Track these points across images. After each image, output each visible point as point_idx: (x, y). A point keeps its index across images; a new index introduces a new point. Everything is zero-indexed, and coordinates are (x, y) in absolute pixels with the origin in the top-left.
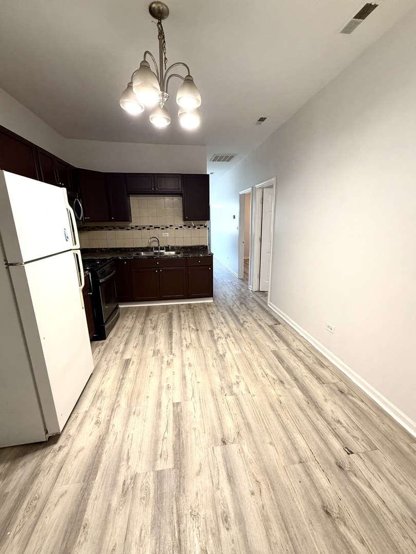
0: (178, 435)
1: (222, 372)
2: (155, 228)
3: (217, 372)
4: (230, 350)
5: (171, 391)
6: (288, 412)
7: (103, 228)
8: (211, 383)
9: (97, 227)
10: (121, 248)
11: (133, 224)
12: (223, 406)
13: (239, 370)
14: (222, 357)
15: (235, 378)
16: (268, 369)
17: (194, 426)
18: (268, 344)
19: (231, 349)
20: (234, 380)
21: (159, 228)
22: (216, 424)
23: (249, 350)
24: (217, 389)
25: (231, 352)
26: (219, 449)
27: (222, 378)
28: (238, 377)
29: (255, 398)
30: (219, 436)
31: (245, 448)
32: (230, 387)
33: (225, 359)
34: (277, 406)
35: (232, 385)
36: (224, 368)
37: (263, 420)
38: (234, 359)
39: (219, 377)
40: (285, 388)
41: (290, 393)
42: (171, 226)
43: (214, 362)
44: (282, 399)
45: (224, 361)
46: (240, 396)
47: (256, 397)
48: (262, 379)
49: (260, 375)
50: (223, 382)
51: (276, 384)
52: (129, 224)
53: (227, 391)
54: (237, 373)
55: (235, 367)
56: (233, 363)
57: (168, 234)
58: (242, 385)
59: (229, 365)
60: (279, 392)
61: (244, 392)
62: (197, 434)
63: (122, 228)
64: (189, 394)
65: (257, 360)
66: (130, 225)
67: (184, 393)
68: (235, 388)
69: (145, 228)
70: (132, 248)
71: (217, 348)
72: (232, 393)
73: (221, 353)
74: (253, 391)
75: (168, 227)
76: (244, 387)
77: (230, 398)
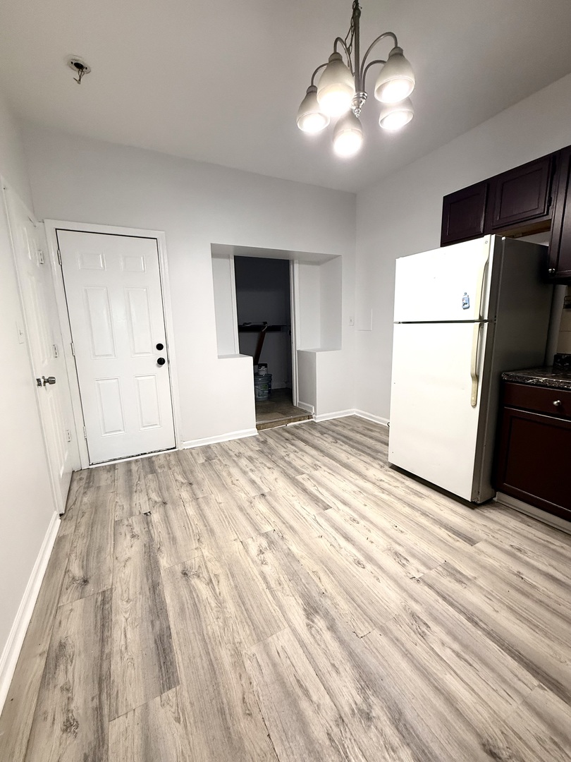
0: (305, 490)
1: (295, 565)
3: (302, 561)
4: (302, 644)
5: (348, 518)
6: (193, 531)
8: (302, 540)
12: (273, 518)
13: (264, 578)
14: (311, 609)
15: (268, 561)
16: (204, 597)
17: (296, 498)
18: (178, 729)
19: (300, 651)
20: (269, 556)
22: (275, 504)
23: (247, 663)
24: (288, 535)
25: (294, 631)
26: (266, 490)
27: (289, 554)
28: (263, 562)
29: (234, 536)
30: (268, 497)
31: (243, 495)
32: (271, 543)
33: (300, 601)
34: (205, 536)
35: (269, 546)
36: (293, 576)
37: (226, 517)
38: (281, 607)
39: (296, 555)
40: (184, 563)
41: (179, 558)
43: (320, 585)
44: (195, 544)
45: (303, 596)
46: (254, 534)
47: (233, 538)
48: (220, 571)
49: (222, 578)
50: (285, 547)
51: (197, 567)
53: (275, 537)
54: (266, 569)
55: (273, 584)
56: (279, 594)
58: (254, 550)
59: (286, 586)
60: (197, 553)
61: (250, 541)
62: (289, 494)
64: (321, 521)
65: (225, 621)
67: (329, 520)
68: (264, 543)
71: (341, 642)
72: (266, 535)
73: (320, 623)
74: (237, 546)
76: (250, 549)
77: (267, 528)
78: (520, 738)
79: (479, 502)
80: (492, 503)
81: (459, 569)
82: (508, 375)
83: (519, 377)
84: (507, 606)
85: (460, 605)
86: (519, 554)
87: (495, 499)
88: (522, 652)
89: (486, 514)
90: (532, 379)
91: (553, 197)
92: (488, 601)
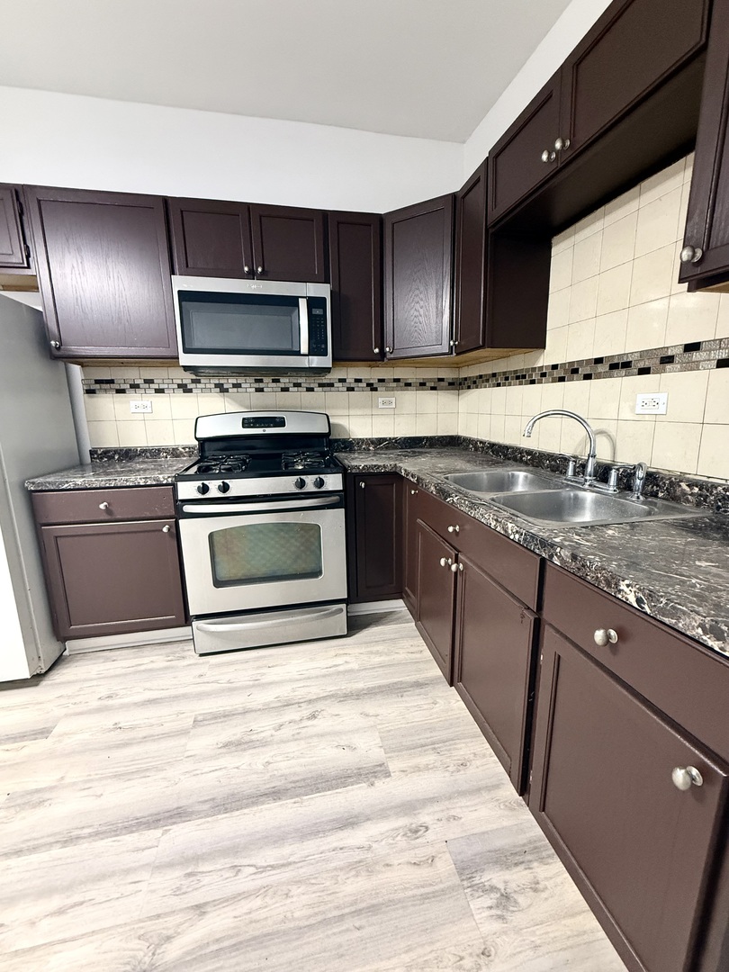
2: (614, 367)
7: (487, 381)
9: (481, 377)
10: (507, 448)
11: (547, 358)
21: (627, 365)
42: (692, 347)
52: (537, 359)
57: (662, 398)
63: (522, 377)
66: (540, 364)
69: (575, 371)
70: (529, 452)
75: (668, 360)
78: (158, 916)
79: (43, 671)
80: (63, 660)
81: (33, 786)
82: (33, 483)
83: (49, 483)
84: (110, 777)
85: (48, 836)
86: (110, 702)
87: (66, 653)
88: (139, 815)
89: (58, 681)
90: (67, 482)
91: (29, 244)
92: (85, 793)
